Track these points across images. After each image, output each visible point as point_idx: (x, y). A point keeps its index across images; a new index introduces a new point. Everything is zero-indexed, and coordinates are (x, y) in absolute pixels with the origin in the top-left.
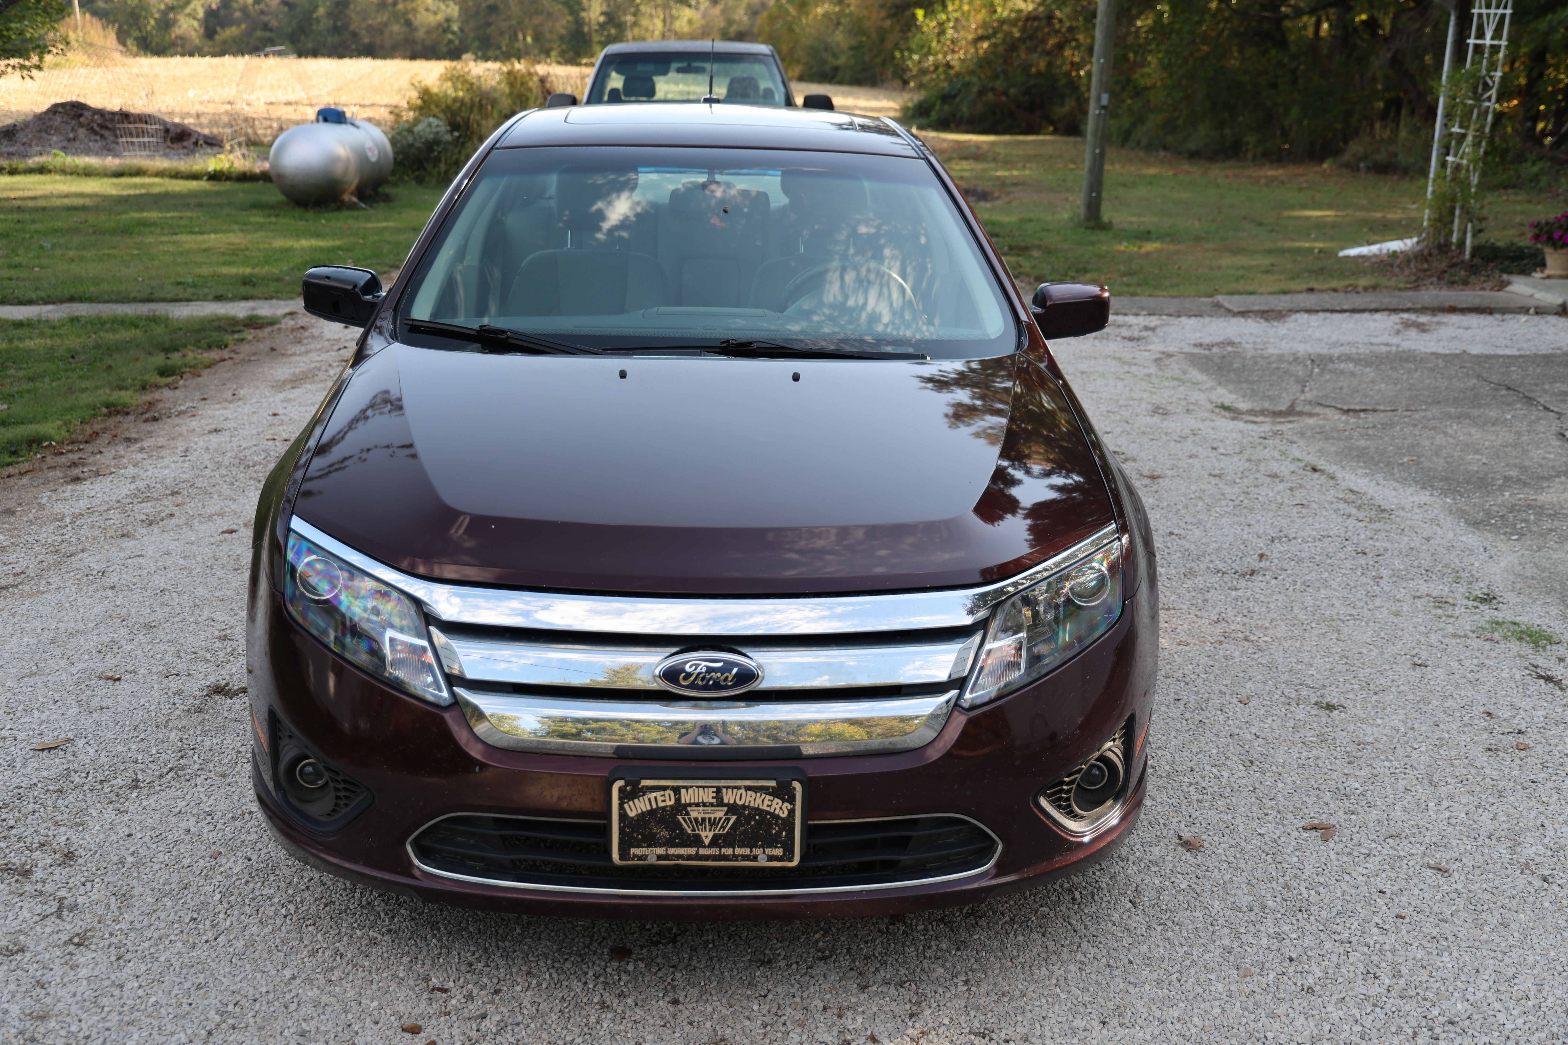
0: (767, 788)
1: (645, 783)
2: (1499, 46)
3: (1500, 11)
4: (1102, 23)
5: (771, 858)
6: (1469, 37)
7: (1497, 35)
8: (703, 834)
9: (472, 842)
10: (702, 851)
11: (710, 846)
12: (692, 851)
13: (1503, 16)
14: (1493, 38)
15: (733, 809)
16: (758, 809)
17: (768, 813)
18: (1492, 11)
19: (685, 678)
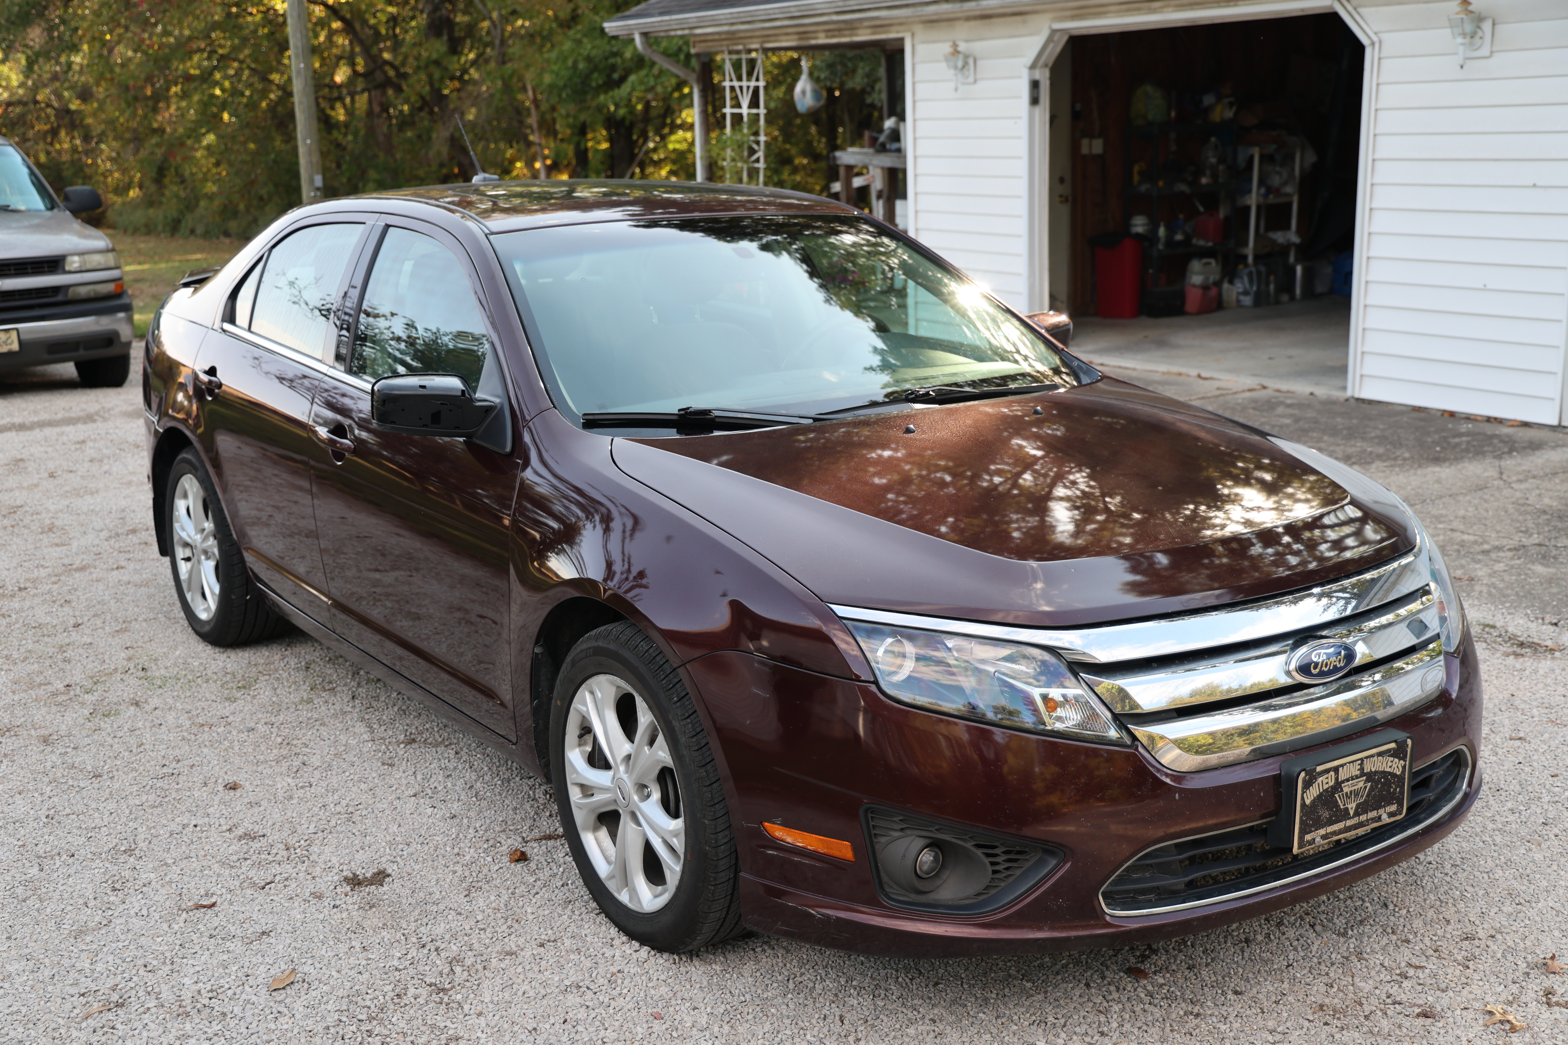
0: (1389, 750)
1: (1319, 769)
2: (758, 115)
3: (753, 84)
4: (300, 103)
5: (1391, 815)
6: (725, 107)
7: (754, 103)
8: (1349, 806)
9: (1147, 875)
10: (1349, 823)
11: (1357, 814)
12: (1340, 825)
13: (756, 89)
14: (750, 107)
15: (1370, 776)
16: (1384, 772)
17: (1389, 773)
18: (744, 84)
19: (1315, 668)
